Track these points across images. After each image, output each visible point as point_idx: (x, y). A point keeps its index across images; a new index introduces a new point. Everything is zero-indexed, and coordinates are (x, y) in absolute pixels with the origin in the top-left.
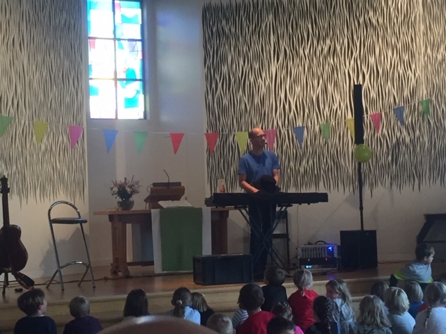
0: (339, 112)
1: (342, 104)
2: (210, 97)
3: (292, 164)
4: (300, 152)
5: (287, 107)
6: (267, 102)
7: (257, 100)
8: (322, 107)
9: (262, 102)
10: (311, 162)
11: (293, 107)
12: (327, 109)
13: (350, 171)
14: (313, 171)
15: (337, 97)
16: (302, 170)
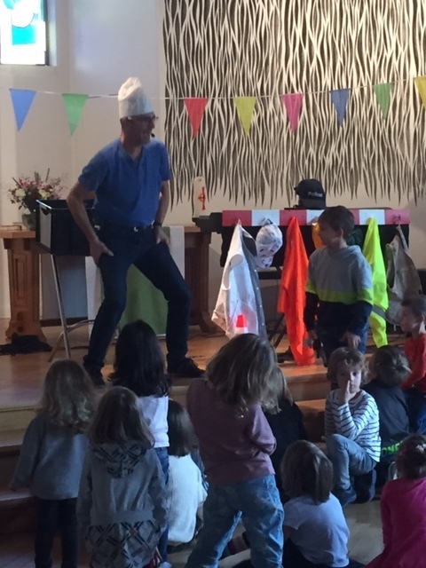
0: (395, 63)
1: (400, 49)
2: (172, 30)
3: (312, 151)
4: (327, 130)
5: (306, 51)
6: (271, 43)
7: (254, 38)
8: (365, 53)
9: (263, 41)
10: (344, 148)
11: (317, 52)
12: (374, 56)
13: (411, 165)
14: (348, 163)
15: (393, 37)
16: (329, 161)
